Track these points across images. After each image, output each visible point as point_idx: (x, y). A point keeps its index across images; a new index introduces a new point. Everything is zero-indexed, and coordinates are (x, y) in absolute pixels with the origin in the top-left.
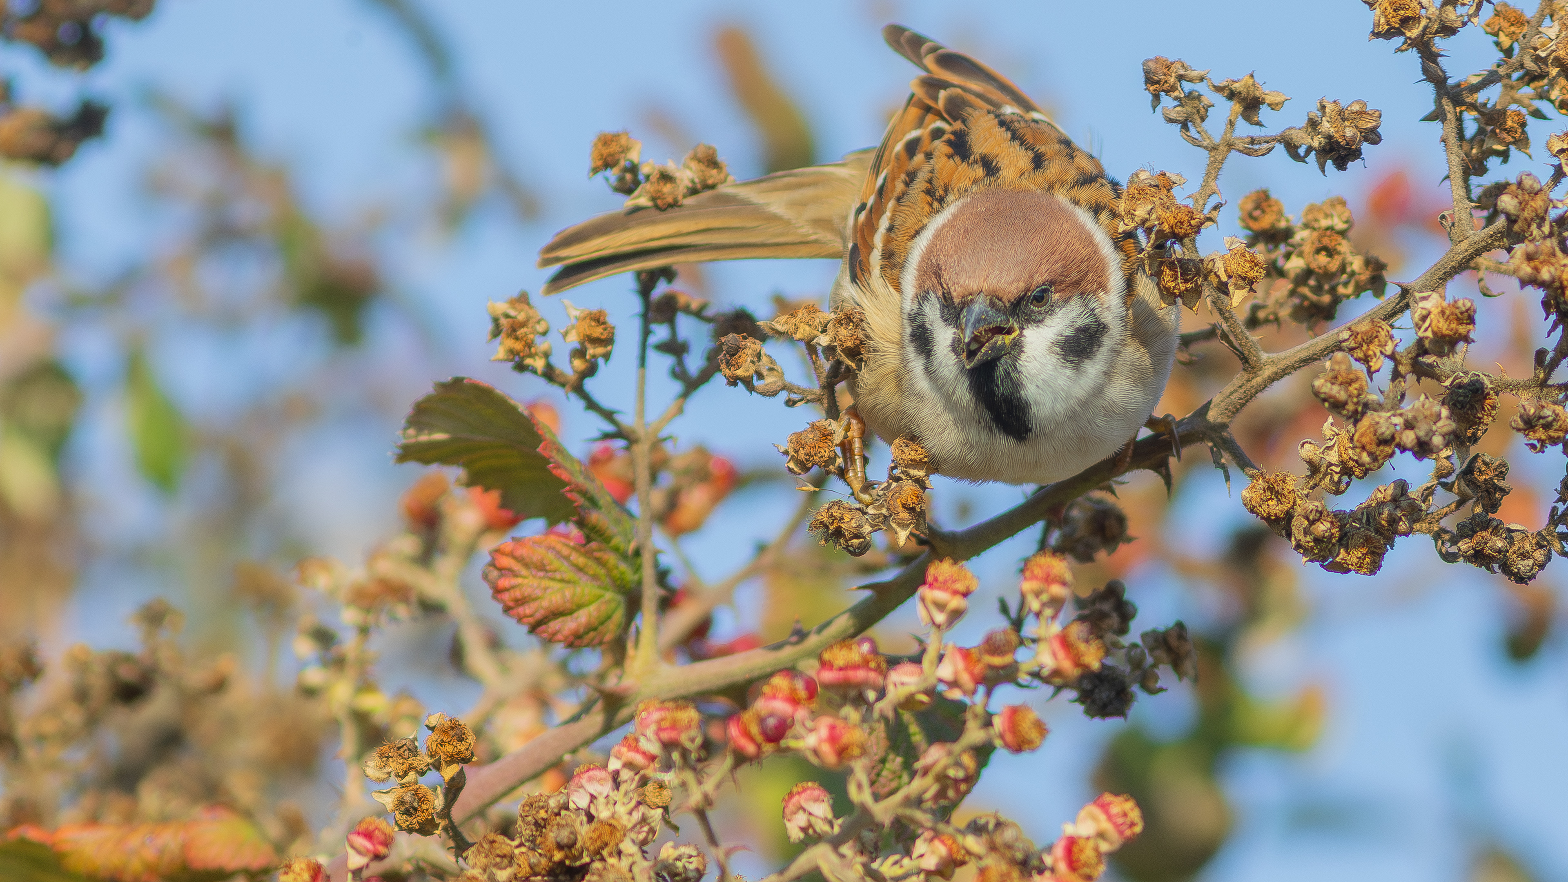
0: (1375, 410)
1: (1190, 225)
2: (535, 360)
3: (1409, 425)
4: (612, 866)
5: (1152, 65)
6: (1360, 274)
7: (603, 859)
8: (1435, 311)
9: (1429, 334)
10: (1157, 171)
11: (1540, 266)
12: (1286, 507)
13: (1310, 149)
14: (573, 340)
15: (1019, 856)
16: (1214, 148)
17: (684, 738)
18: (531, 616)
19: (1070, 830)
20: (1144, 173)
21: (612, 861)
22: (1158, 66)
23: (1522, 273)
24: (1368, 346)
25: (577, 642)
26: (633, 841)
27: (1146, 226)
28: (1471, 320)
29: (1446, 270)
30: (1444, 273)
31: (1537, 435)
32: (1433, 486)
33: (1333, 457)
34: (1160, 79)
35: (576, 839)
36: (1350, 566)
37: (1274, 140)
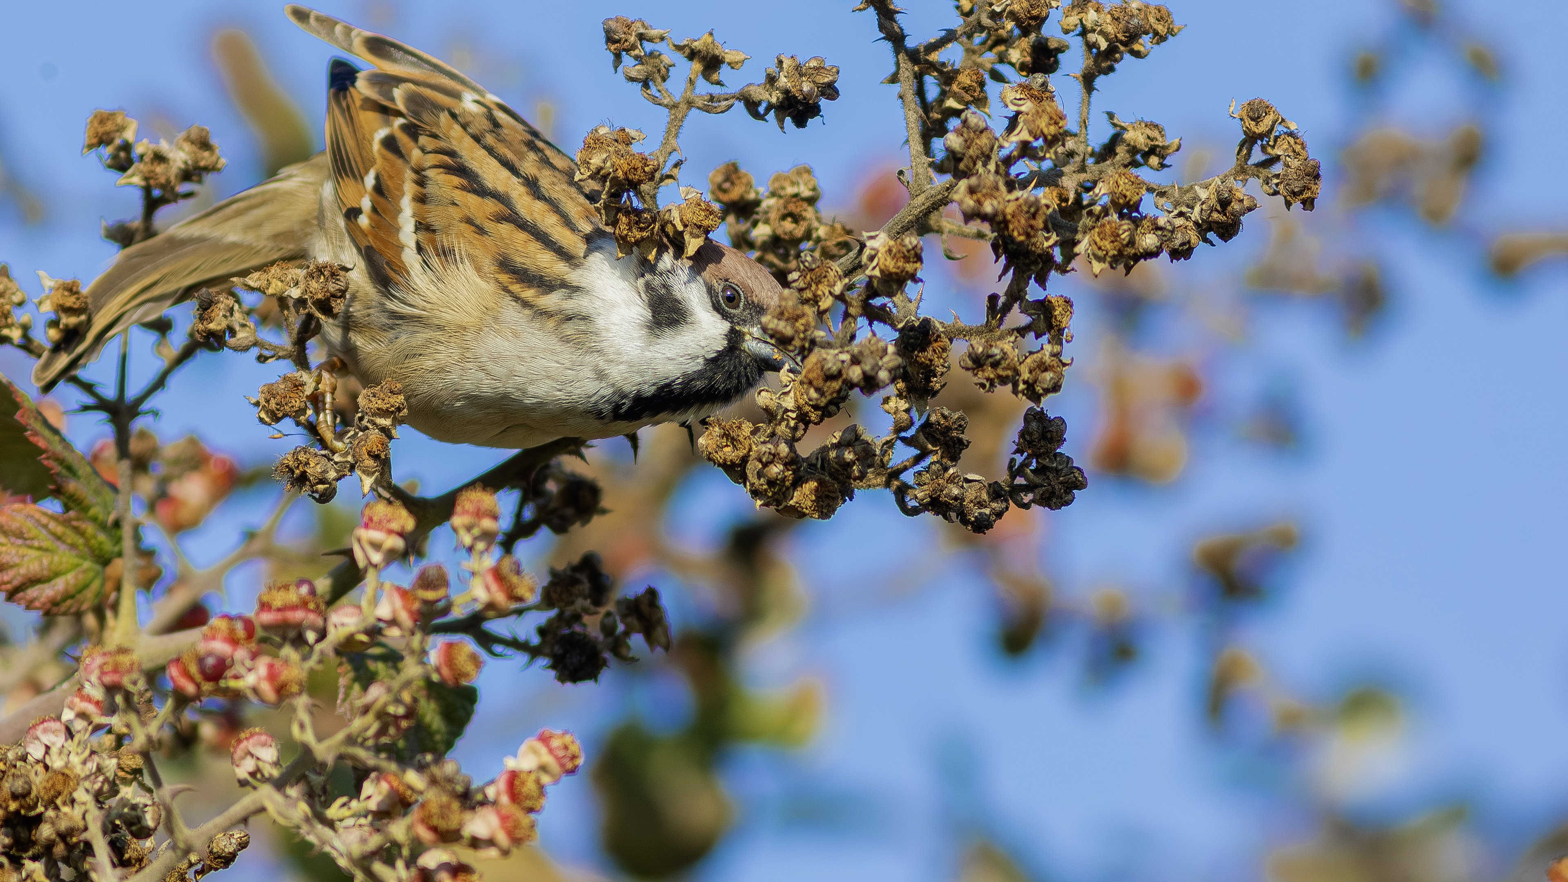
0: (823, 348)
1: (644, 171)
2: (11, 331)
3: (856, 360)
4: (65, 814)
5: (613, 25)
6: (826, 240)
7: (57, 808)
8: (883, 250)
9: (877, 273)
10: (618, 125)
11: (983, 199)
12: (742, 453)
13: (770, 107)
14: (47, 308)
15: (459, 789)
16: (675, 106)
17: (126, 681)
18: (8, 582)
19: (511, 763)
20: (603, 128)
21: (65, 809)
22: (618, 24)
23: (964, 206)
24: (817, 286)
25: (55, 610)
26: (87, 791)
27: (601, 173)
28: (919, 258)
29: (904, 224)
30: (902, 228)
31: (986, 374)
32: (892, 439)
33: (789, 403)
34: (621, 38)
35: (31, 788)
36: (804, 510)
37: (733, 97)
